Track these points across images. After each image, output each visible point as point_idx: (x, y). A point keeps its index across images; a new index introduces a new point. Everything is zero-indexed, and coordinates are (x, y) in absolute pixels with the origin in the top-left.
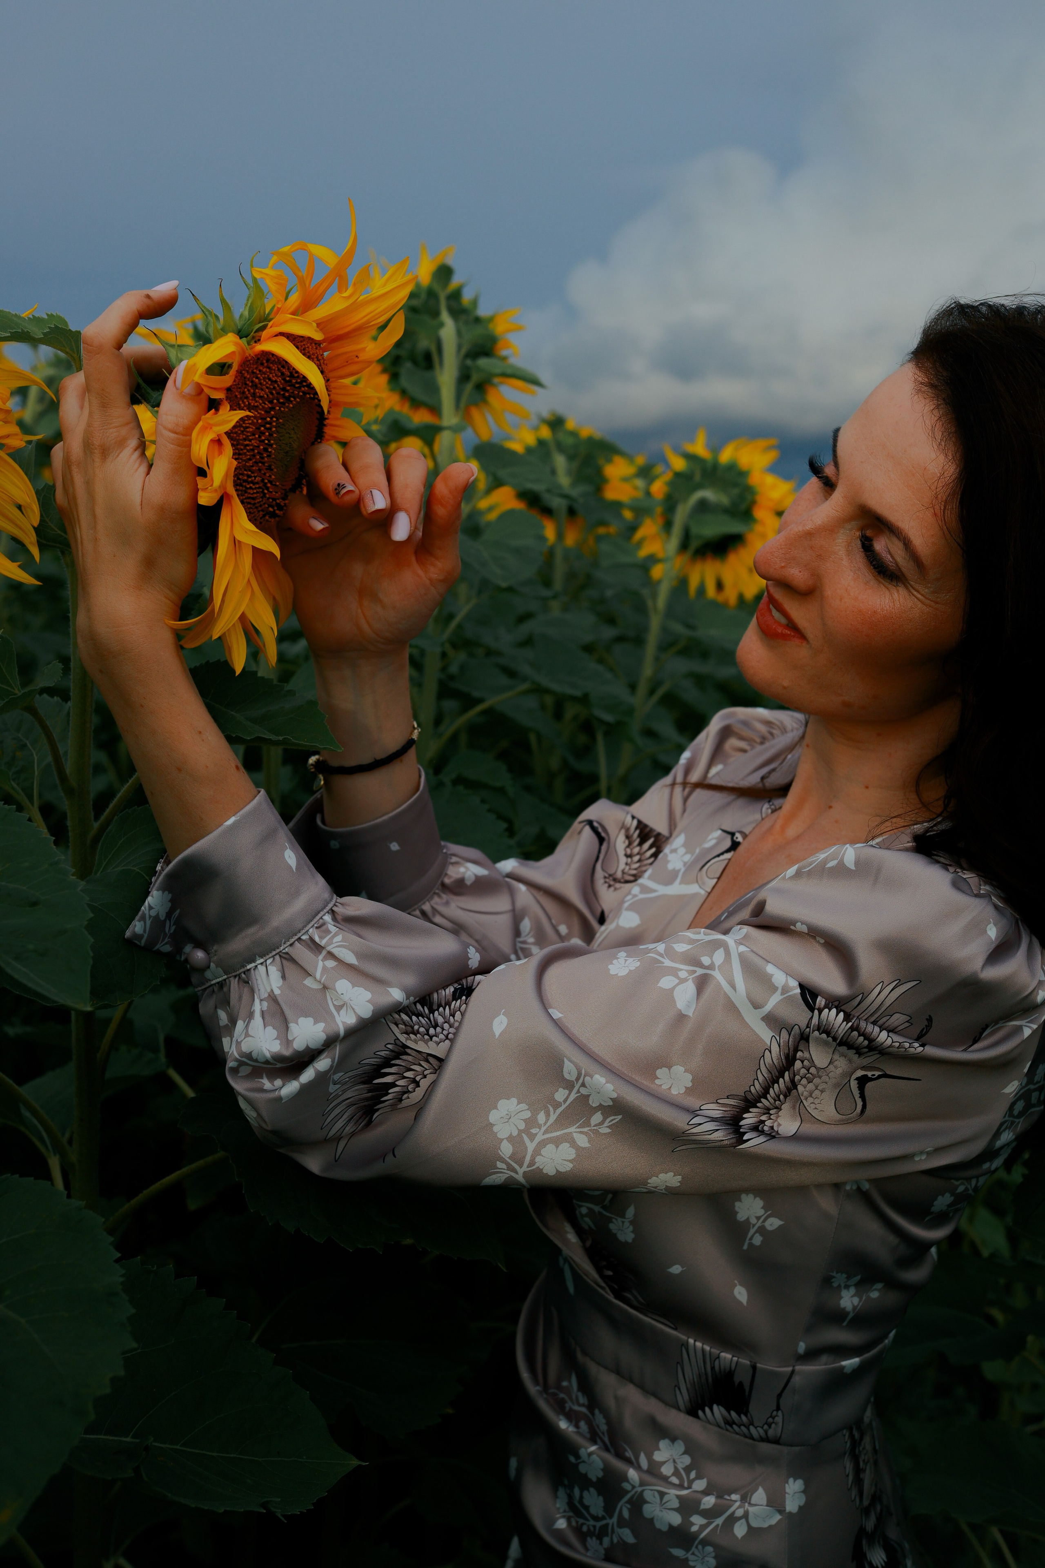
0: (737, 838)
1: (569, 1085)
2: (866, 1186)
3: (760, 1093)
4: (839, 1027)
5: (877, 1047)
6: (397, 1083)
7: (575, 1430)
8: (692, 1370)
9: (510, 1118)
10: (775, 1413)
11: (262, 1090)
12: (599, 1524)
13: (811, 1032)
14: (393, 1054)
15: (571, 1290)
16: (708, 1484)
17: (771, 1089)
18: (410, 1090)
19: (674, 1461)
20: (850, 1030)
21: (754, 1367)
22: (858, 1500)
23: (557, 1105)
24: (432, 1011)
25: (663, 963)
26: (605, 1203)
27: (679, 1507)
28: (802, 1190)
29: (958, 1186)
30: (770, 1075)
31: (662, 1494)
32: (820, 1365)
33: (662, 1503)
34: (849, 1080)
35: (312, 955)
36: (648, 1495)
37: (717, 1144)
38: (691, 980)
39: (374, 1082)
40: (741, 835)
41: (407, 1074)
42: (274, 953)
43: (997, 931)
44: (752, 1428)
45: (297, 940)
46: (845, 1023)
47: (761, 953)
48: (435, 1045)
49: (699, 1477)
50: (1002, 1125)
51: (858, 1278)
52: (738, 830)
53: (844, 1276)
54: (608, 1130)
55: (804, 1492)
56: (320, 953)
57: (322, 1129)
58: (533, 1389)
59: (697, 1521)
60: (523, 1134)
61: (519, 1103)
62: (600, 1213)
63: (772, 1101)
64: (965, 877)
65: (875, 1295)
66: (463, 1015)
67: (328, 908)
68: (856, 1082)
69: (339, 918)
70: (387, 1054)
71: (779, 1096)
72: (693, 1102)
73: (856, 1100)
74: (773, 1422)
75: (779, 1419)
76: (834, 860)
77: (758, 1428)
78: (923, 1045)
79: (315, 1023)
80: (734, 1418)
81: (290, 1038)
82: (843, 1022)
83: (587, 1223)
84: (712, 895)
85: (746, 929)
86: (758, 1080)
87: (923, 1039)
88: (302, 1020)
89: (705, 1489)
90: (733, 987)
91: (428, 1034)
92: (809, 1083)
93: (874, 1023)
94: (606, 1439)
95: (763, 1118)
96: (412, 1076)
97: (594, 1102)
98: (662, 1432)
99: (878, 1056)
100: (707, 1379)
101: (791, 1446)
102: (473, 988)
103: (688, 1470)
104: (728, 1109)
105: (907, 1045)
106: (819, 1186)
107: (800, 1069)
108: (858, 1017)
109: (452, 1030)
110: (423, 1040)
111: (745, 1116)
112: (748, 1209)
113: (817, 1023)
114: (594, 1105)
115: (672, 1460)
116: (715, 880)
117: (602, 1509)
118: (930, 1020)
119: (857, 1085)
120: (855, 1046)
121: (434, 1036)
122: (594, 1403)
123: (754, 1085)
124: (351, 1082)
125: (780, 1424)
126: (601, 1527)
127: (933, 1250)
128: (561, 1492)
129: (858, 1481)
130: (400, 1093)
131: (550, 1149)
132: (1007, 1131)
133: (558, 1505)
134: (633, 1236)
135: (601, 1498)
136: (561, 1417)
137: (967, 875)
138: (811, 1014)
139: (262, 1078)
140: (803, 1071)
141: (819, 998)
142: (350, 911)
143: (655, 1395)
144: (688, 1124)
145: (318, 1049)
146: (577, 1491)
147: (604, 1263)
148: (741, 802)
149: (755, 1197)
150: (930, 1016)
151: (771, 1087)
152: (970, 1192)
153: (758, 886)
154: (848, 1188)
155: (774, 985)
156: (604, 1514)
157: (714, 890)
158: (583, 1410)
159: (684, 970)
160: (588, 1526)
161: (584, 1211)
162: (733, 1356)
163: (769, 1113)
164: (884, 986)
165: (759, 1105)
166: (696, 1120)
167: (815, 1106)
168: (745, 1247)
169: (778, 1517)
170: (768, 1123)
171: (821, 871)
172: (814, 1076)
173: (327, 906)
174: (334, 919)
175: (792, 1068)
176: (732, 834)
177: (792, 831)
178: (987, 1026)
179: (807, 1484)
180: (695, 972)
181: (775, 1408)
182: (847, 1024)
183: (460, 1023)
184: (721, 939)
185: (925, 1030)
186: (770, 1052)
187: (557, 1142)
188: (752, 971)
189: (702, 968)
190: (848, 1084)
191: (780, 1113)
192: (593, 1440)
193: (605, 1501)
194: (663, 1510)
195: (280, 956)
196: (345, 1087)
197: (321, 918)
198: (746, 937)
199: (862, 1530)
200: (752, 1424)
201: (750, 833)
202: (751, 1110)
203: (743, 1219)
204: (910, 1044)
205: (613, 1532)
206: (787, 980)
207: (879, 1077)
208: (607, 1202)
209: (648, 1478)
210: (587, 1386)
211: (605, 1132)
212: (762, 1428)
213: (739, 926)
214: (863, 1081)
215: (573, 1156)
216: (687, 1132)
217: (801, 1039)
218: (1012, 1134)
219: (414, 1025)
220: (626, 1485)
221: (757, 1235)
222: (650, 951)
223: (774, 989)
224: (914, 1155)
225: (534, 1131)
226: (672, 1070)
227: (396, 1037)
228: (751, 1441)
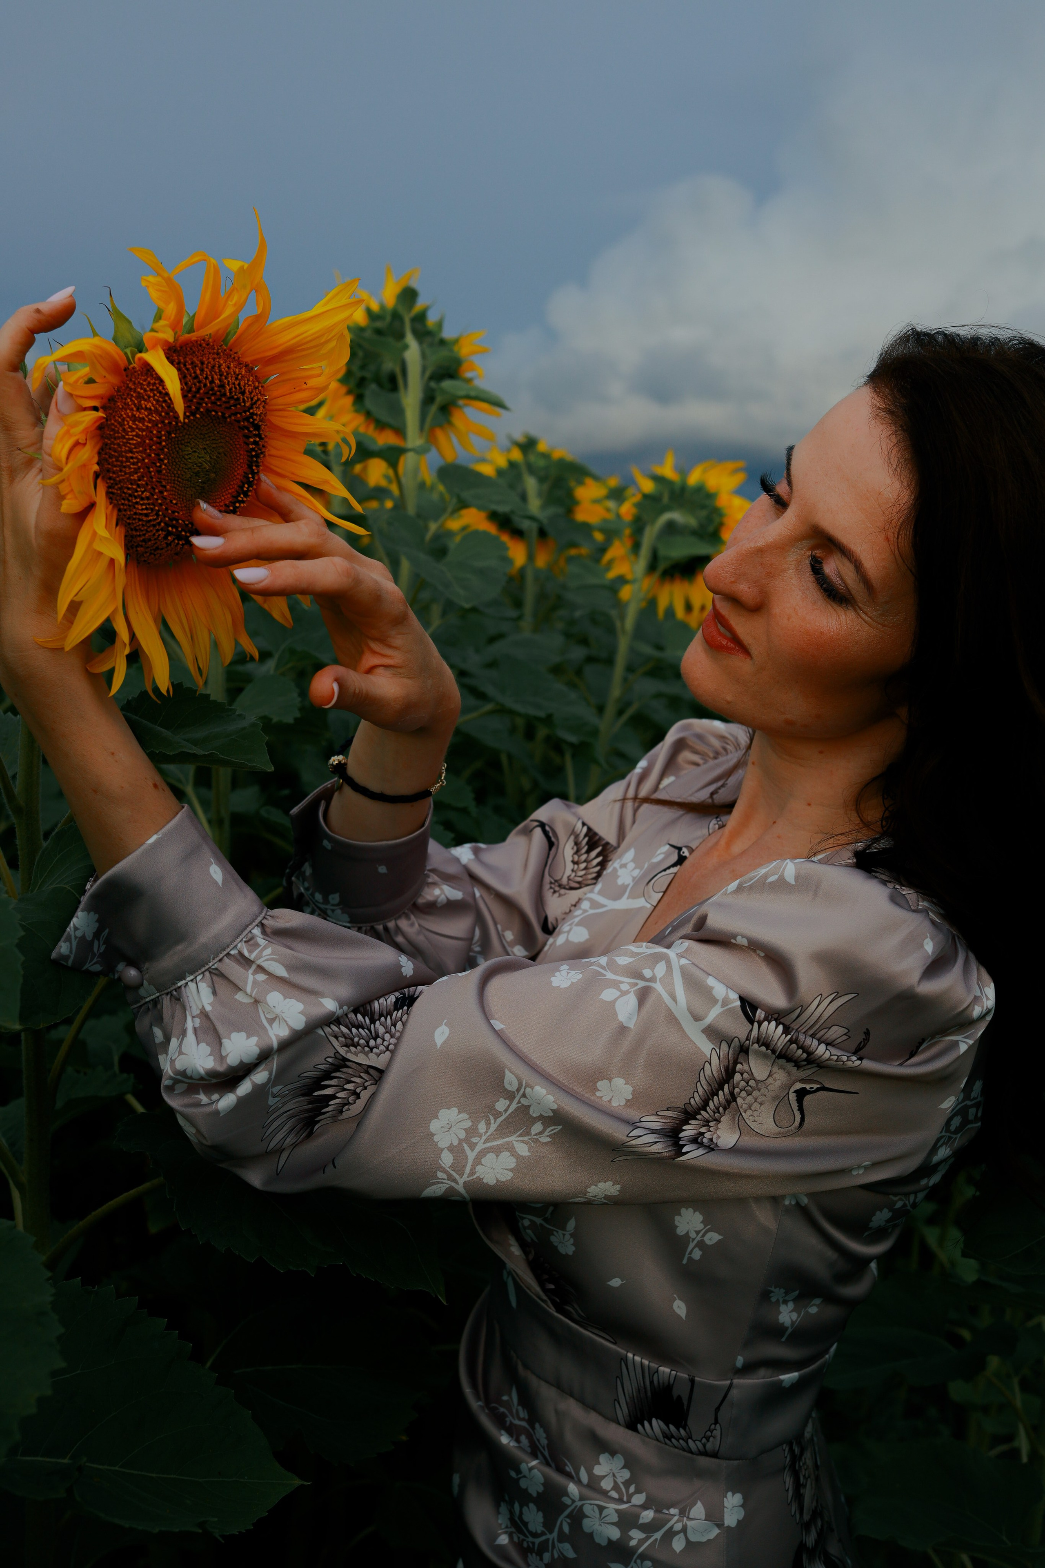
0: (683, 853)
1: (510, 1096)
2: (805, 1201)
3: (700, 1105)
4: (778, 1040)
5: (815, 1060)
6: (337, 1095)
7: (516, 1444)
8: (631, 1384)
9: (451, 1127)
10: (713, 1426)
11: (198, 1104)
12: (537, 1541)
13: (751, 1044)
14: (333, 1067)
15: (514, 1303)
16: (647, 1497)
17: (711, 1101)
18: (351, 1102)
19: (614, 1475)
20: (789, 1043)
21: (692, 1381)
22: (798, 1516)
23: (497, 1115)
24: (373, 1021)
25: (605, 976)
26: (546, 1216)
27: (618, 1521)
28: (741, 1201)
29: (896, 1202)
30: (710, 1088)
31: (601, 1509)
32: (758, 1379)
33: (603, 1516)
34: (788, 1093)
35: (241, 969)
36: (587, 1510)
37: (656, 1156)
38: (632, 992)
39: (314, 1094)
40: (688, 850)
41: (347, 1086)
42: (203, 969)
43: (934, 945)
44: (690, 1441)
45: (226, 955)
46: (784, 1035)
47: (702, 966)
48: (375, 1057)
49: (638, 1491)
50: (938, 1140)
51: (797, 1293)
52: (684, 845)
53: (783, 1291)
54: (549, 1139)
55: (743, 1506)
56: (250, 967)
57: (262, 1141)
58: (475, 1404)
59: (636, 1535)
60: (464, 1144)
61: (460, 1112)
62: (541, 1225)
63: (711, 1113)
64: (904, 893)
65: (813, 1310)
66: (404, 1025)
67: (257, 921)
68: (795, 1094)
69: (268, 930)
70: (326, 1068)
71: (719, 1108)
72: (633, 1114)
73: (795, 1113)
74: (712, 1436)
75: (717, 1433)
76: (775, 874)
77: (696, 1442)
78: (860, 1059)
79: (248, 1037)
80: (672, 1432)
81: (224, 1054)
82: (782, 1034)
83: (529, 1235)
84: (657, 909)
85: (687, 943)
86: (697, 1092)
87: (861, 1053)
88: (234, 1035)
89: (644, 1503)
90: (674, 999)
91: (368, 1046)
92: (748, 1095)
93: (813, 1036)
94: (546, 1453)
95: (703, 1130)
96: (353, 1088)
97: (534, 1112)
98: (603, 1446)
99: (817, 1069)
100: (646, 1391)
101: (729, 1459)
102: (415, 996)
103: (627, 1483)
104: (668, 1121)
105: (845, 1058)
106: (757, 1199)
107: (740, 1082)
108: (797, 1030)
109: (393, 1041)
110: (363, 1052)
111: (684, 1128)
112: (688, 1223)
113: (757, 1036)
114: (535, 1115)
115: (611, 1474)
116: (661, 894)
117: (542, 1525)
118: (867, 1033)
119: (796, 1098)
120: (794, 1059)
121: (374, 1048)
122: (534, 1416)
123: (693, 1097)
124: (291, 1095)
125: (719, 1438)
126: (540, 1543)
127: (873, 1265)
128: (503, 1508)
129: (798, 1496)
130: (341, 1105)
131: (490, 1158)
132: (944, 1146)
133: (500, 1521)
134: (573, 1248)
135: (540, 1514)
136: (503, 1432)
137: (905, 891)
138: (751, 1026)
139: (199, 1094)
140: (743, 1084)
141: (759, 1011)
142: (281, 924)
143: (595, 1409)
144: (627, 1136)
145: (252, 1063)
146: (517, 1506)
147: (545, 1277)
148: (689, 817)
149: (694, 1212)
150: (867, 1029)
151: (710, 1099)
152: (909, 1207)
153: (701, 900)
154: (787, 1203)
155: (715, 998)
156: (543, 1529)
157: (659, 905)
158: (524, 1424)
159: (626, 983)
160: (528, 1542)
161: (526, 1223)
162: (672, 1370)
163: (708, 1125)
164: (822, 999)
165: (698, 1117)
166: (636, 1132)
167: (754, 1118)
168: (685, 1261)
169: (716, 1531)
170: (708, 1135)
171: (762, 886)
172: (753, 1089)
173: (256, 919)
174: (264, 932)
175: (732, 1080)
176: (679, 849)
177: (738, 847)
178: (923, 1040)
179: (745, 1498)
180: (637, 984)
181: (713, 1422)
182: (786, 1036)
183: (402, 1033)
184: (663, 952)
185: (862, 1044)
186: (710, 1065)
187: (497, 1151)
188: (693, 984)
189: (644, 981)
190: (787, 1097)
191: (720, 1125)
192: (534, 1455)
193: (544, 1517)
194: (602, 1524)
195: (210, 972)
196: (285, 1100)
197: (250, 932)
198: (687, 950)
199: (802, 1547)
200: (691, 1438)
201: (697, 848)
202: (691, 1122)
203: (683, 1233)
204: (848, 1057)
205: (553, 1547)
206: (727, 992)
207: (818, 1090)
208: (548, 1215)
209: (588, 1492)
210: (528, 1400)
211: (545, 1141)
212: (700, 1441)
213: (681, 941)
214: (801, 1094)
215: (513, 1165)
216: (627, 1144)
217: (740, 1052)
218: (949, 1149)
219: (354, 1037)
220: (566, 1500)
221: (697, 1249)
222: (592, 964)
223: (715, 1001)
224: (852, 1169)
225: (474, 1140)
226: (612, 1082)
227: (336, 1050)
228: (690, 1455)
